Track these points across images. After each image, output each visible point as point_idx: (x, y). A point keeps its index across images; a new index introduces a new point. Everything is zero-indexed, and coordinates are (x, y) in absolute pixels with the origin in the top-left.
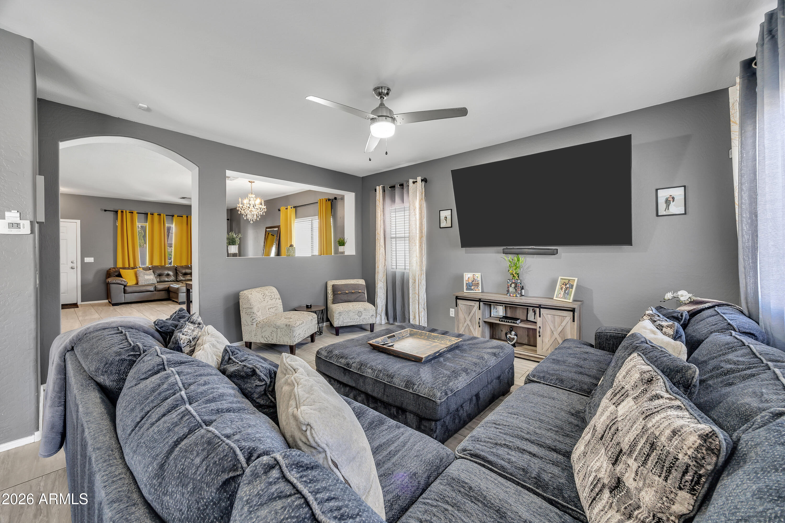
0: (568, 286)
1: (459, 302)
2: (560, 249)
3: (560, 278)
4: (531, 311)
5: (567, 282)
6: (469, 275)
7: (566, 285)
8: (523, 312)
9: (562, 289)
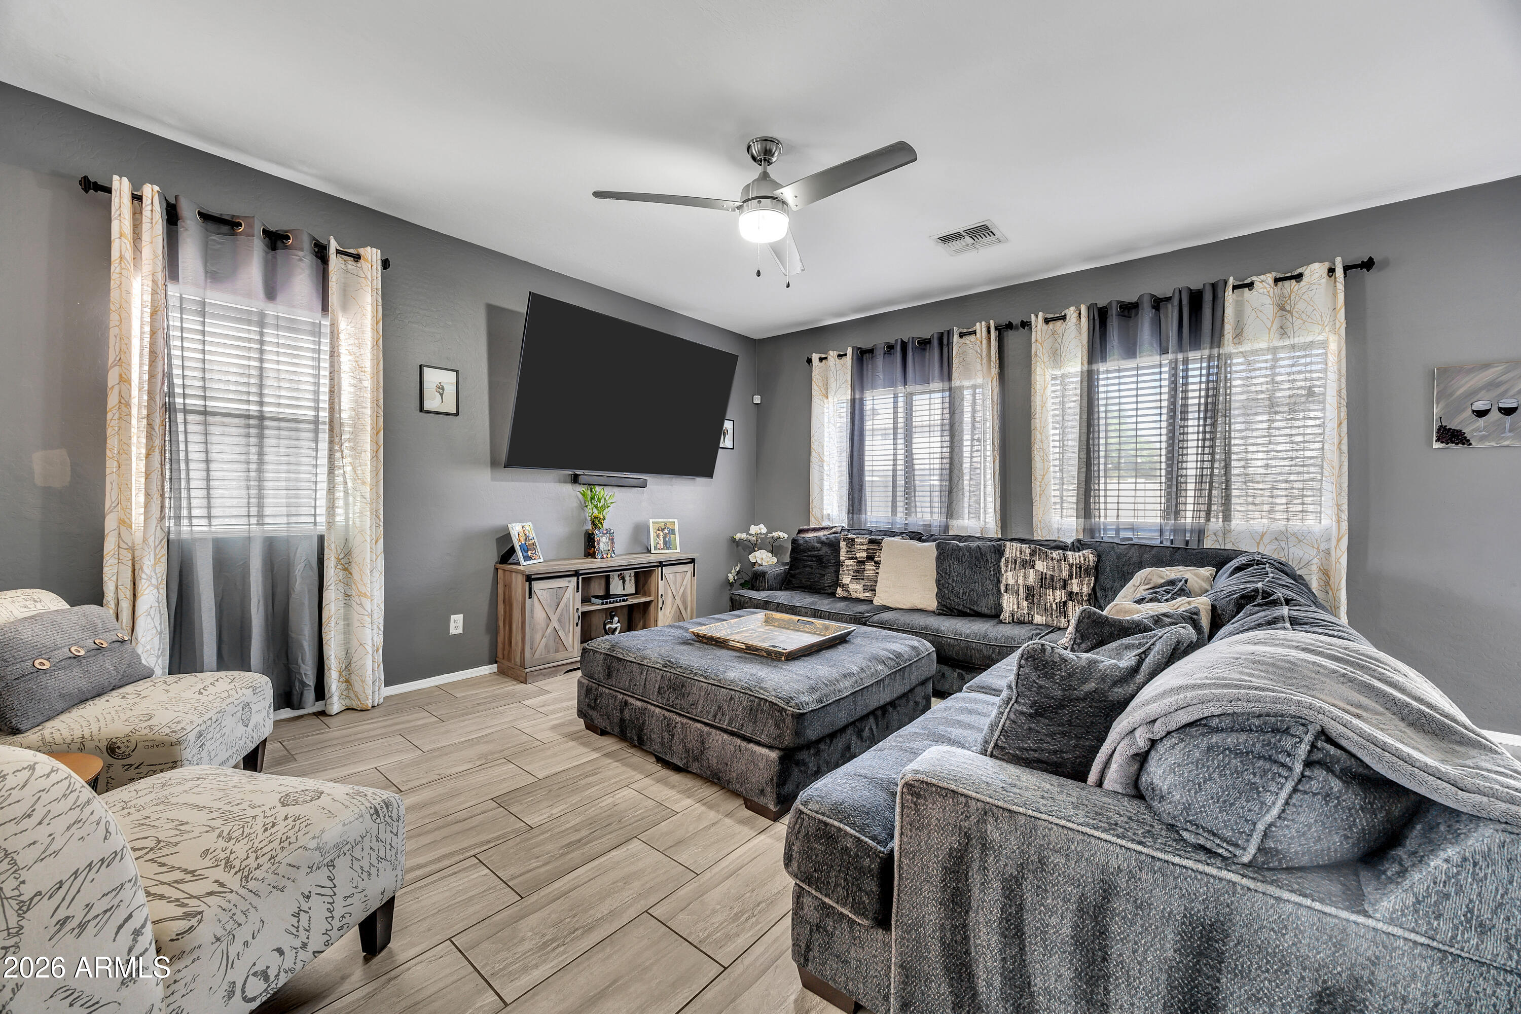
0: (666, 531)
1: (536, 585)
2: (650, 479)
3: (651, 521)
4: (616, 578)
5: (662, 525)
6: (517, 528)
7: (663, 530)
8: (600, 584)
9: (658, 536)
